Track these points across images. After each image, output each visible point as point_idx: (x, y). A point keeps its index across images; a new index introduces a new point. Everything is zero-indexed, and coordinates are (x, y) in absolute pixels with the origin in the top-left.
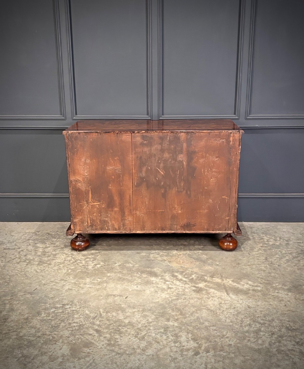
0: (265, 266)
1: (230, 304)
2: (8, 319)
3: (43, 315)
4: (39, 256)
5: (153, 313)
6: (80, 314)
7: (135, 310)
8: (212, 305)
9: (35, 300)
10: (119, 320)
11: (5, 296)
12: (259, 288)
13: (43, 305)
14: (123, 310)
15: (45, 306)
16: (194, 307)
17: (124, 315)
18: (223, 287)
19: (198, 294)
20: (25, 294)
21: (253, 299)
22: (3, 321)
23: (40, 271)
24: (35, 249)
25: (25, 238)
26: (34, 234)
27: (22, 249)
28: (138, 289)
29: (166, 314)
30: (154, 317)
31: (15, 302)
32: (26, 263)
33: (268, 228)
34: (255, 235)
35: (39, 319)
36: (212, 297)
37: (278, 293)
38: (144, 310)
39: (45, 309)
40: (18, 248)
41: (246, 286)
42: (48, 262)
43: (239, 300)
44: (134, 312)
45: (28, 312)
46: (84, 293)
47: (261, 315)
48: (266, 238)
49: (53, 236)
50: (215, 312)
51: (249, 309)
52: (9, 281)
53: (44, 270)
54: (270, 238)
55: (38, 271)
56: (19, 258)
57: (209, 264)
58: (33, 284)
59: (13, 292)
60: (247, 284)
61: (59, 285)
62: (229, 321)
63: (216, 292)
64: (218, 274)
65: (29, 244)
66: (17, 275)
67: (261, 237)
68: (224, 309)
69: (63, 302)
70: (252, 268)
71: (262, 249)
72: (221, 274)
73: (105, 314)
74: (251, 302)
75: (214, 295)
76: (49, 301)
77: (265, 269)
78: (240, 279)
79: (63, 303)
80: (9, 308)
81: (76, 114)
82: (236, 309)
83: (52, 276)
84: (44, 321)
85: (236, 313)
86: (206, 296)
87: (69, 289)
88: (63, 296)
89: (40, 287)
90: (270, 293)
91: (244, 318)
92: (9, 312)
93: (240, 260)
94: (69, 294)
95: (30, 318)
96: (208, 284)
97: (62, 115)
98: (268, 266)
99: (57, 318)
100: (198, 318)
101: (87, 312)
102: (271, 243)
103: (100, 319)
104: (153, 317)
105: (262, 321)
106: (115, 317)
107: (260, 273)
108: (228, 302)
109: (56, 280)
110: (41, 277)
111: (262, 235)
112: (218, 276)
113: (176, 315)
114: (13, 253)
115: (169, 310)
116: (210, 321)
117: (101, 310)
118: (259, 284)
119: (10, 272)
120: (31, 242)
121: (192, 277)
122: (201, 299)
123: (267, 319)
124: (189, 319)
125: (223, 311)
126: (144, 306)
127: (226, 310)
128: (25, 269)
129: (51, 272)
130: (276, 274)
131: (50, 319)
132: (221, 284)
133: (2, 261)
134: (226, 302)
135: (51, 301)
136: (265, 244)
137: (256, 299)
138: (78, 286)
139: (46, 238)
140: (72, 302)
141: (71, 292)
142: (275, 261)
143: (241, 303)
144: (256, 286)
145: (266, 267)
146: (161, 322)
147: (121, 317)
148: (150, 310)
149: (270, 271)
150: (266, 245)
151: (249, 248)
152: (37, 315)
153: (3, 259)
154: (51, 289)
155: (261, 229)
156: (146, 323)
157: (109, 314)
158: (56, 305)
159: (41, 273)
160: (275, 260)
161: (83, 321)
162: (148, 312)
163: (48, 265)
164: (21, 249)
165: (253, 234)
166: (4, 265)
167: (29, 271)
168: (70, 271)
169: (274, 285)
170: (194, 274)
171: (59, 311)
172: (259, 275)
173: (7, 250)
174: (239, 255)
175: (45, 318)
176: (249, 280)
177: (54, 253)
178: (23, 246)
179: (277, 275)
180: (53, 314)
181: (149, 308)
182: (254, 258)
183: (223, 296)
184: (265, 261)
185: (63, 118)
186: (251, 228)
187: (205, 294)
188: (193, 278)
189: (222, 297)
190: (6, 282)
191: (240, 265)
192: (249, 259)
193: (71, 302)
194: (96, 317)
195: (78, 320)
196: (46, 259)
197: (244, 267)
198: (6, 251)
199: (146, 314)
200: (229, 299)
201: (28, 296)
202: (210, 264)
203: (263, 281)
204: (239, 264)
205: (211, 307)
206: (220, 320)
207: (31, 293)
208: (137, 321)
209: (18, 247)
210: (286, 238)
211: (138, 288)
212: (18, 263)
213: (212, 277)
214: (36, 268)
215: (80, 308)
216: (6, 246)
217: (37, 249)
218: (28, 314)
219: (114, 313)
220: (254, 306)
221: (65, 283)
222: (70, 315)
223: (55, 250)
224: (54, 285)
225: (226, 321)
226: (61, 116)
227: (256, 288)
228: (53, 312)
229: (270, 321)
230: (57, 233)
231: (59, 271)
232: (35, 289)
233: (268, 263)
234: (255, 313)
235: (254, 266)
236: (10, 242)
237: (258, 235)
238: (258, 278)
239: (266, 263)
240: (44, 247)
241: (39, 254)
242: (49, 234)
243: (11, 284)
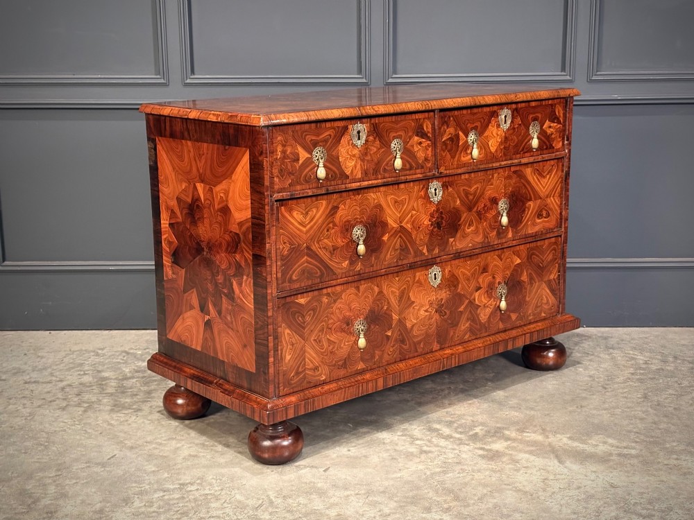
0: (644, 409)
1: (566, 480)
2: (55, 512)
3: (137, 503)
4: (112, 394)
5: (390, 498)
6: (223, 501)
7: (348, 493)
8: (525, 483)
9: (115, 477)
10: (314, 512)
11: (41, 470)
12: (633, 452)
13: (134, 485)
14: (322, 493)
15: (141, 487)
16: (485, 486)
17: (324, 501)
18: (548, 449)
19: (493, 463)
20: (89, 467)
21: (621, 471)
22: (45, 516)
23: (118, 423)
24: (100, 382)
25: (71, 361)
26: (92, 354)
27: (69, 382)
28: (352, 454)
29: (420, 499)
30: (395, 504)
31: (67, 482)
32: (83, 409)
33: (646, 338)
34: (616, 351)
35: (128, 511)
36: (524, 467)
37: (677, 459)
38: (368, 493)
39: (141, 493)
40: (59, 381)
41: (602, 448)
42: (134, 407)
43: (589, 474)
44: (348, 496)
45: (101, 499)
46: (226, 462)
47: (642, 500)
48: (642, 358)
49: (139, 356)
50: (534, 495)
51: (613, 490)
52: (47, 442)
53: (127, 421)
54: (651, 358)
55: (112, 422)
56: (64, 399)
57: (511, 407)
58: (104, 449)
59: (59, 462)
60: (605, 443)
61: (166, 448)
62: (569, 511)
63: (532, 458)
64: (535, 426)
65: (82, 373)
66: (65, 431)
67: (630, 356)
68: (556, 490)
69: (180, 480)
70: (613, 415)
71: (633, 379)
72: (540, 426)
73: (280, 501)
74: (617, 477)
75: (529, 465)
76: (147, 478)
77: (644, 416)
78: (588, 434)
79: (181, 482)
80: (55, 492)
81: (193, 72)
82: (582, 490)
83: (147, 431)
84: (140, 514)
85: (583, 496)
86: (510, 466)
87: (190, 455)
88: (179, 469)
89: (122, 453)
90: (660, 460)
91: (602, 505)
92: (56, 499)
93: (585, 398)
94: (192, 465)
95: (107, 509)
96: (513, 444)
97: (159, 74)
98: (650, 409)
99: (169, 510)
100: (495, 506)
101: (238, 497)
102: (654, 367)
103: (270, 510)
104: (393, 505)
105: (644, 512)
106: (306, 505)
107: (632, 424)
108: (563, 477)
109: (156, 439)
110: (122, 435)
111: (631, 352)
112: (536, 429)
113: (445, 501)
114: (49, 390)
115: (428, 492)
116: (525, 511)
117: (270, 493)
118: (633, 444)
119: (47, 425)
120: (86, 368)
121: (475, 431)
122: (499, 471)
123: (656, 508)
124: (476, 507)
125: (554, 493)
126: (368, 485)
127: (560, 492)
128: (81, 420)
129: (143, 425)
130: (670, 425)
131: (154, 512)
132: (543, 445)
133: (24, 404)
134: (558, 477)
135: (152, 478)
136: (640, 368)
137: (628, 472)
138: (212, 449)
139: (121, 361)
140: (201, 478)
141: (197, 462)
142: (667, 401)
143: (592, 478)
144: (625, 448)
145: (647, 411)
146: (412, 513)
147: (318, 504)
148: (384, 492)
149: (656, 419)
150: (642, 372)
151: (602, 376)
152: (124, 504)
153: (26, 402)
154: (150, 455)
155: (629, 341)
156: (377, 516)
157: (290, 501)
158: (164, 485)
159: (121, 427)
160: (666, 398)
161: (231, 513)
162: (379, 495)
163: (135, 412)
164: (65, 383)
165: (611, 350)
166: (30, 413)
167: (93, 423)
169: (668, 446)
170: (479, 425)
171: (173, 496)
172: (631, 426)
173: (34, 385)
174: (581, 390)
175: (143, 509)
176: (609, 436)
177: (145, 389)
178: (69, 377)
179: (673, 427)
180: (161, 503)
181: (382, 489)
182: (616, 396)
183: (550, 466)
184: (643, 401)
185: (162, 81)
186: (606, 338)
187: (508, 462)
188: (476, 434)
189: (548, 467)
190: (41, 445)
191: (584, 409)
192: (606, 397)
193: (198, 479)
194: (261, 505)
195: (222, 512)
196: (128, 400)
197: (594, 412)
198: (31, 386)
199: (376, 499)
200: (566, 470)
201: (98, 469)
202: (514, 407)
203: (642, 437)
204: (581, 407)
205: (524, 486)
206: (547, 510)
207: (103, 465)
208: (357, 513)
209: (58, 379)
210: (690, 357)
211: (350, 453)
212: (64, 409)
213: (522, 431)
214: (107, 417)
215: (222, 490)
216: (28, 377)
217: (104, 383)
218: (101, 502)
219: (301, 498)
220: (624, 484)
221: (179, 445)
222: (200, 503)
223: (148, 383)
224: (155, 448)
225: (560, 511)
226: (158, 77)
227: (625, 451)
228: (161, 499)
229: (663, 511)
230: (147, 350)
231: (163, 423)
232: (112, 457)
233: (649, 404)
234: (627, 497)
235: (618, 411)
236: (37, 369)
237: (622, 351)
238: (630, 432)
239: (645, 404)
240: (120, 378)
241: (110, 390)
242: (128, 353)
243: (54, 448)
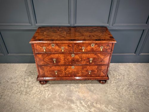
4: (26, 88)
25: (21, 75)
26: (25, 72)
32: (20, 94)
33: (116, 67)
41: (111, 110)
42: (29, 93)
48: (115, 74)
49: (32, 73)
52: (12, 108)
53: (27, 99)
54: (117, 74)
55: (25, 99)
56: (18, 90)
57: (94, 94)
60: (111, 108)
65: (22, 79)
66: (16, 103)
70: (112, 96)
71: (114, 82)
77: (117, 97)
83: (30, 103)
93: (107, 90)
96: (95, 109)
109: (32, 106)
110: (26, 104)
111: (113, 72)
112: (99, 102)
114: (15, 86)
118: (116, 109)
119: (13, 100)
121: (88, 104)
128: (19, 98)
129: (30, 100)
130: (122, 101)
132: (100, 109)
133: (10, 92)
139: (29, 75)
145: (117, 95)
149: (119, 98)
150: (116, 79)
155: (113, 68)
159: (26, 101)
160: (120, 90)
163: (29, 95)
166: (11, 95)
167: (21, 100)
168: (38, 99)
170: (89, 101)
172: (115, 101)
176: (112, 105)
177: (32, 85)
178: (20, 81)
182: (112, 89)
184: (117, 91)
185: (31, 25)
191: (107, 94)
192: (110, 89)
196: (29, 90)
198: (13, 84)
203: (117, 106)
209: (18, 82)
210: (123, 74)
212: (17, 94)
213: (96, 103)
214: (24, 97)
216: (13, 81)
217: (25, 83)
230: (34, 71)
231: (34, 100)
236: (14, 78)
240: (28, 81)
241: (26, 86)
242: (30, 72)
243: (13, 110)
